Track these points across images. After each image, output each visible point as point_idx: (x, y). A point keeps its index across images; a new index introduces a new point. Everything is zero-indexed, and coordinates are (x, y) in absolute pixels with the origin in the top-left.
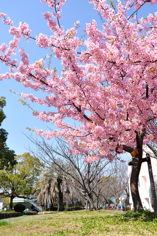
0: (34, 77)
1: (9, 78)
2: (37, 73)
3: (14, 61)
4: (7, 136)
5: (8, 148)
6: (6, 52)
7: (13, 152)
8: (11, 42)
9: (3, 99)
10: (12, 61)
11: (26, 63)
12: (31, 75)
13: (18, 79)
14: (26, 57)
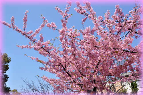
0: (44, 49)
1: (28, 48)
2: (45, 47)
3: (35, 40)
4: (8, 79)
5: (6, 86)
6: (32, 34)
7: (10, 88)
8: (36, 30)
9: (9, 59)
10: (34, 39)
11: (42, 41)
12: (42, 48)
13: (35, 49)
14: (43, 38)
